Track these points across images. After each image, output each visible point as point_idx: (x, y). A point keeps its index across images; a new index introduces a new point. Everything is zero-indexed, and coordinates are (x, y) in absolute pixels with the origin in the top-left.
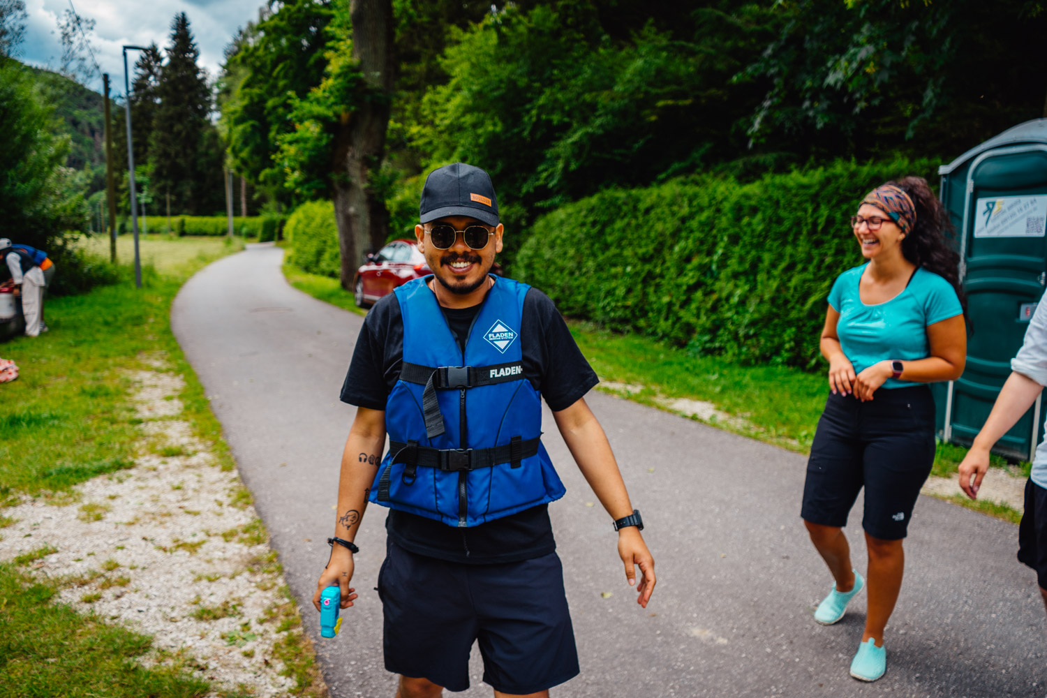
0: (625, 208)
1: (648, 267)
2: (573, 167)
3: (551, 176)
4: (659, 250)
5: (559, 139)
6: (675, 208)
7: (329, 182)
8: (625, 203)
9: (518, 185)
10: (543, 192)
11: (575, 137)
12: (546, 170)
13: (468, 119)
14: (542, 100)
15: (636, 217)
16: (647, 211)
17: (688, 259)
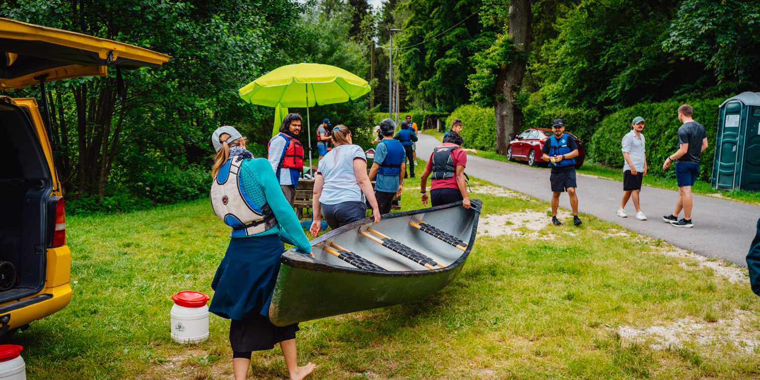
0: (646, 113)
1: (653, 141)
2: (627, 88)
3: (614, 92)
4: (659, 134)
5: (619, 73)
6: (668, 114)
7: (493, 99)
8: (647, 111)
9: (595, 97)
10: (609, 101)
11: (628, 72)
12: (611, 89)
13: (568, 60)
14: (612, 50)
15: (651, 118)
16: (657, 115)
17: (671, 138)
